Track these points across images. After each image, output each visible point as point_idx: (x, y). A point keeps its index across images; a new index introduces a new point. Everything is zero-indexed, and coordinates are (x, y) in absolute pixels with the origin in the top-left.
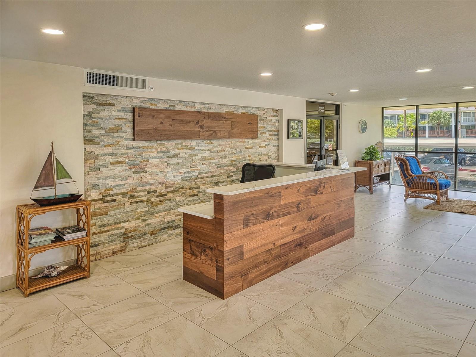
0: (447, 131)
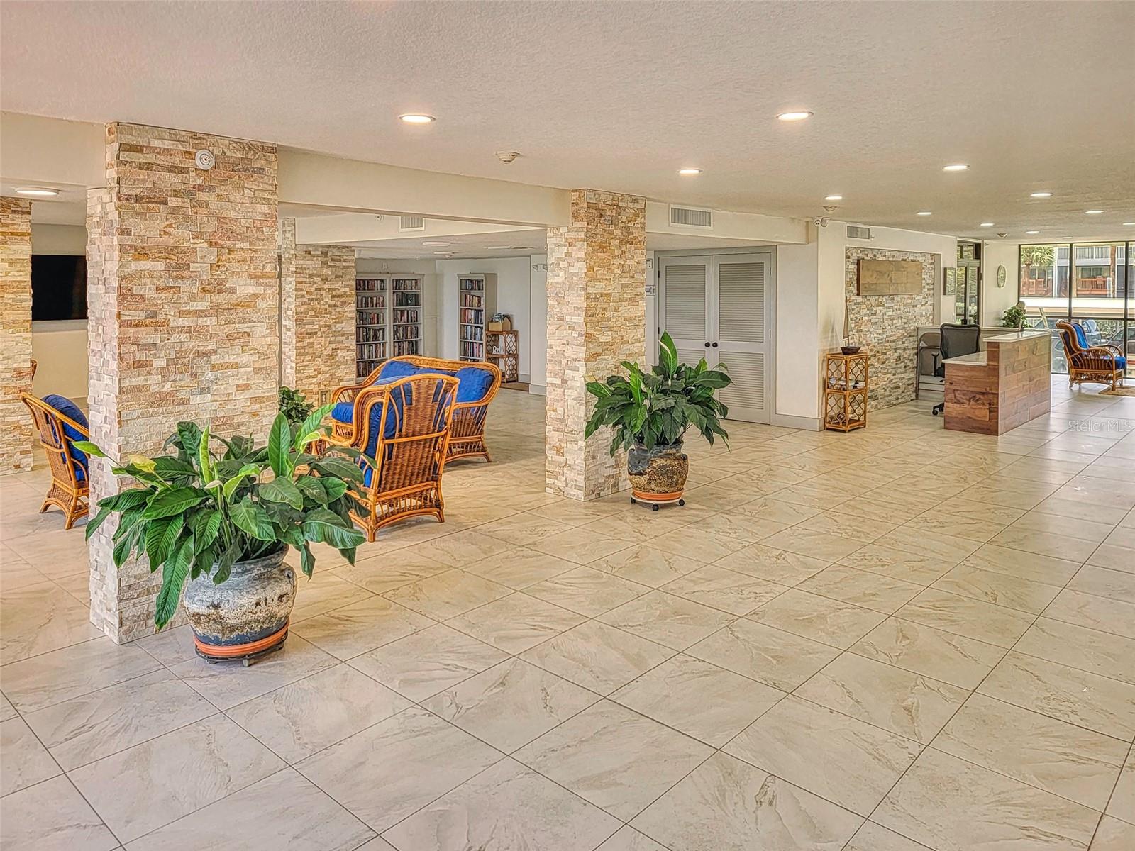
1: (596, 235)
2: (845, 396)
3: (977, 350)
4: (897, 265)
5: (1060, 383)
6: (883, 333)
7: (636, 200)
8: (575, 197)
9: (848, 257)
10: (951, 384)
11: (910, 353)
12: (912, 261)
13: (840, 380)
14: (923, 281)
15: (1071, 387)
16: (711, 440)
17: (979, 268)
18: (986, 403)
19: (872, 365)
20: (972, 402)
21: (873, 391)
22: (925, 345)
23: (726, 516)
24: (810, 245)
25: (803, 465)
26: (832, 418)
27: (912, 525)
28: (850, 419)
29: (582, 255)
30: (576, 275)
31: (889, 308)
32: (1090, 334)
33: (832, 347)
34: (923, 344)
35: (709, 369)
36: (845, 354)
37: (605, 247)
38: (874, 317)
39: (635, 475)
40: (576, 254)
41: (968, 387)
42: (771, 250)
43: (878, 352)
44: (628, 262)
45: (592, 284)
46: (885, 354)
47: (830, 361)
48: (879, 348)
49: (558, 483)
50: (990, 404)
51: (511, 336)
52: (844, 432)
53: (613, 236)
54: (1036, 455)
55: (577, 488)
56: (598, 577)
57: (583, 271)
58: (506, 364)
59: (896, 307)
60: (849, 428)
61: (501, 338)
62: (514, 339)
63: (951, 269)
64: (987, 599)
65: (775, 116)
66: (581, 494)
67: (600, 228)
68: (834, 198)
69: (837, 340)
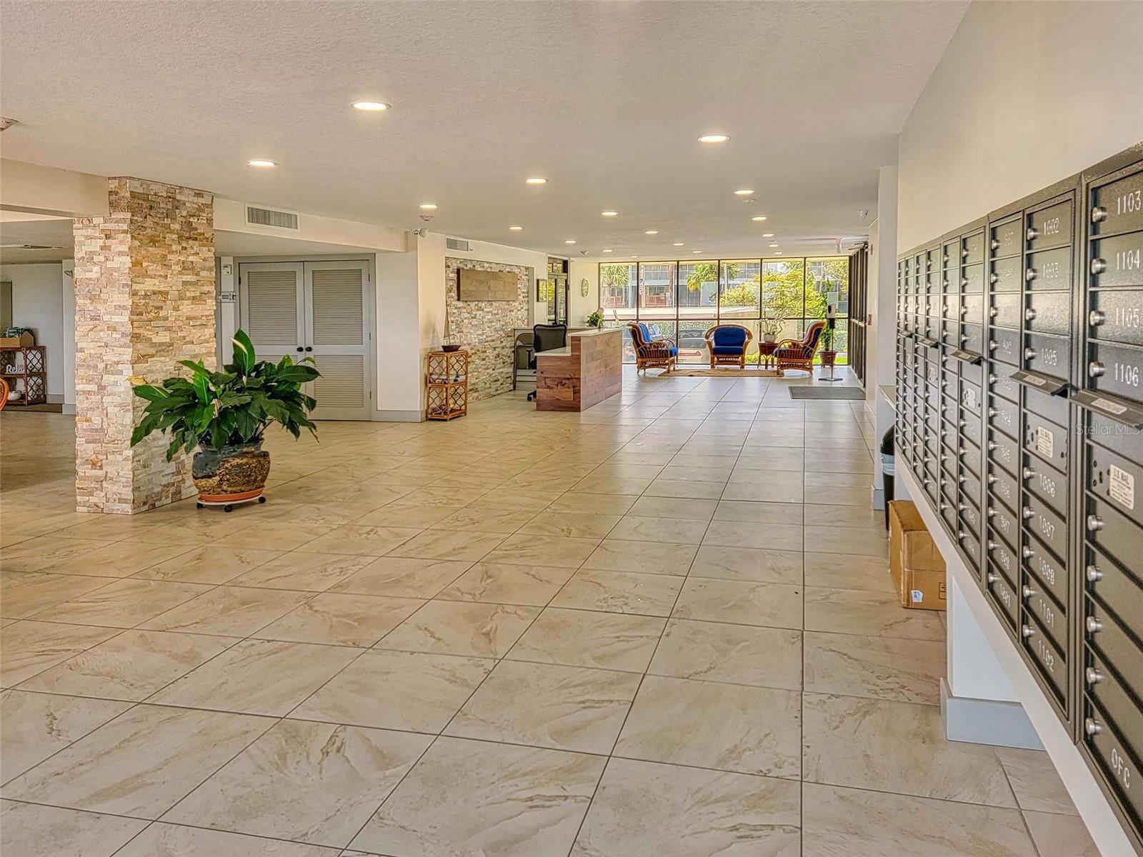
1: (145, 228)
2: (447, 389)
3: (564, 345)
4: (495, 276)
5: (630, 371)
6: (483, 333)
7: (199, 194)
8: (113, 185)
9: (447, 266)
10: (542, 373)
11: (509, 351)
12: (508, 272)
13: (441, 374)
14: (519, 290)
15: (638, 372)
16: (297, 433)
17: (566, 281)
18: (571, 386)
19: (473, 362)
20: (559, 387)
21: (474, 384)
22: (521, 344)
23: (314, 505)
24: (410, 253)
25: (402, 452)
26: (434, 410)
27: (503, 487)
28: (452, 409)
29: (125, 248)
30: (117, 269)
31: (488, 312)
32: (654, 336)
33: (433, 346)
34: (519, 343)
35: (294, 364)
36: (445, 351)
37: (158, 241)
38: (475, 320)
39: (202, 478)
40: (116, 247)
41: (556, 374)
42: (368, 258)
43: (478, 350)
44: (191, 258)
45: (140, 280)
46: (485, 352)
47: (432, 358)
48: (480, 347)
49: (93, 500)
50: (574, 387)
51: (34, 352)
52: (445, 420)
53: (168, 230)
54: (611, 423)
55: (123, 501)
56: (146, 586)
57: (127, 266)
58: (27, 383)
59: (494, 312)
60: (450, 416)
61: (20, 356)
62: (39, 356)
63: (543, 280)
64: (563, 534)
65: (350, 104)
66: (128, 508)
67: (149, 222)
68: (428, 207)
69: (438, 339)
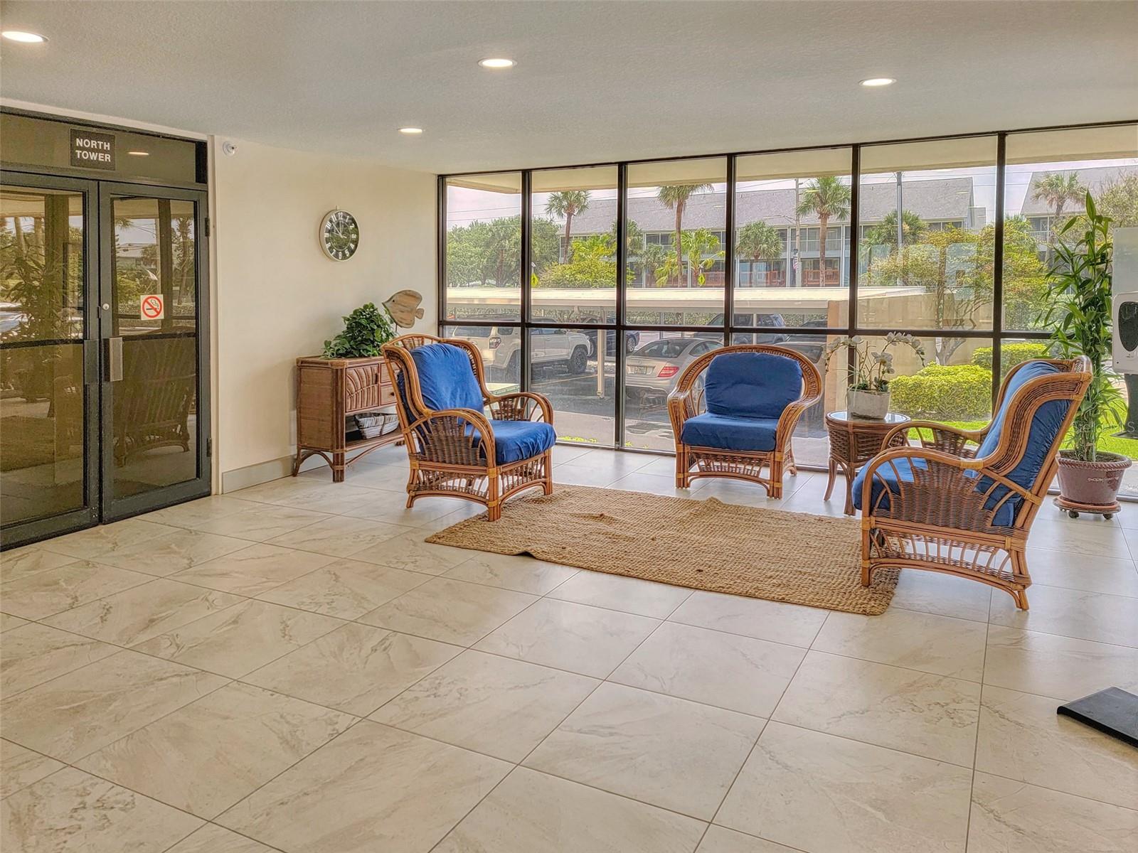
0: (777, 272)
